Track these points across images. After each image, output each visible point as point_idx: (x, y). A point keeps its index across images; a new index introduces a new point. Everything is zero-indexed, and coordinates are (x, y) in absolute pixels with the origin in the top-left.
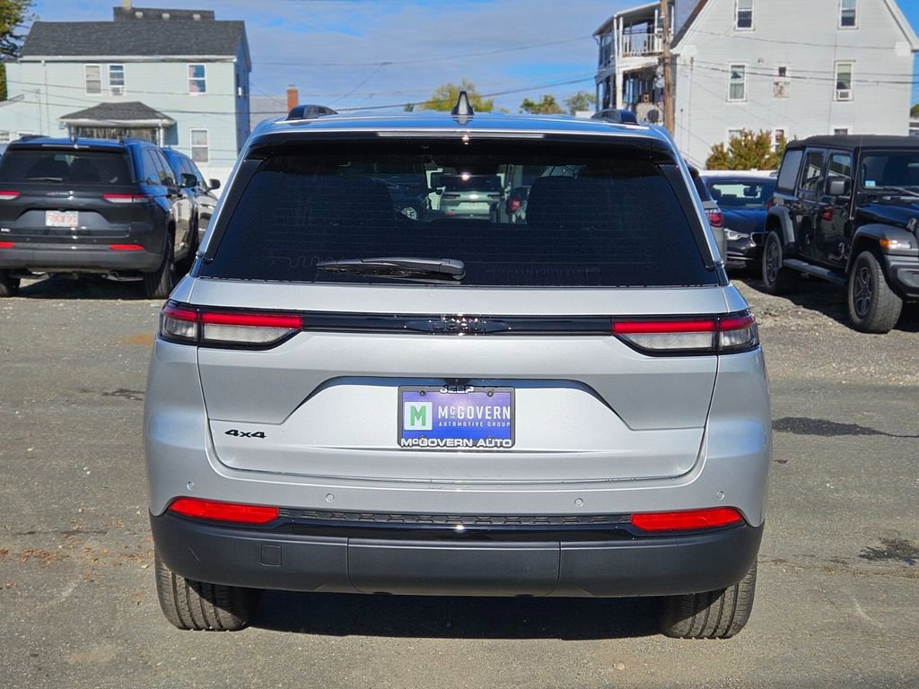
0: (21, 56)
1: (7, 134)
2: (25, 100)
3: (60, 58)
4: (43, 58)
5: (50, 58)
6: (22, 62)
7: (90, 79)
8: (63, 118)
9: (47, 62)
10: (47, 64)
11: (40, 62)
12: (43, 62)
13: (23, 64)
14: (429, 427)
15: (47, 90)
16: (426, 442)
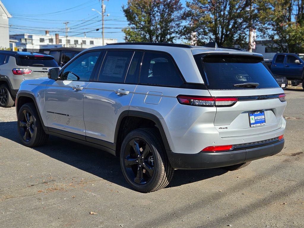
14: (254, 122)
16: (254, 125)
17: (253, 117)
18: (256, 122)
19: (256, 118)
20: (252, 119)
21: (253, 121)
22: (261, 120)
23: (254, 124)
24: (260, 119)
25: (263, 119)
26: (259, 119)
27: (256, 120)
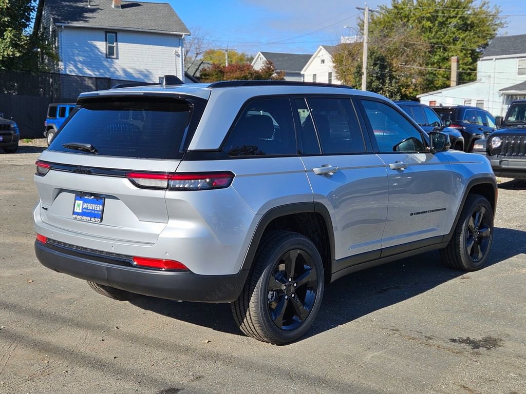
0: (482, 57)
1: (471, 101)
2: (482, 81)
3: (504, 56)
4: (494, 57)
5: (499, 57)
6: (482, 60)
7: (520, 67)
8: (500, 90)
9: (496, 59)
10: (497, 61)
11: (492, 59)
12: (494, 59)
13: (483, 61)
14: (80, 211)
15: (494, 75)
16: (78, 217)
17: (81, 202)
18: (84, 213)
19: (85, 206)
20: (79, 206)
21: (78, 209)
22: (93, 212)
23: (78, 214)
24: (92, 210)
25: (97, 211)
26: (90, 209)
27: (84, 209)
